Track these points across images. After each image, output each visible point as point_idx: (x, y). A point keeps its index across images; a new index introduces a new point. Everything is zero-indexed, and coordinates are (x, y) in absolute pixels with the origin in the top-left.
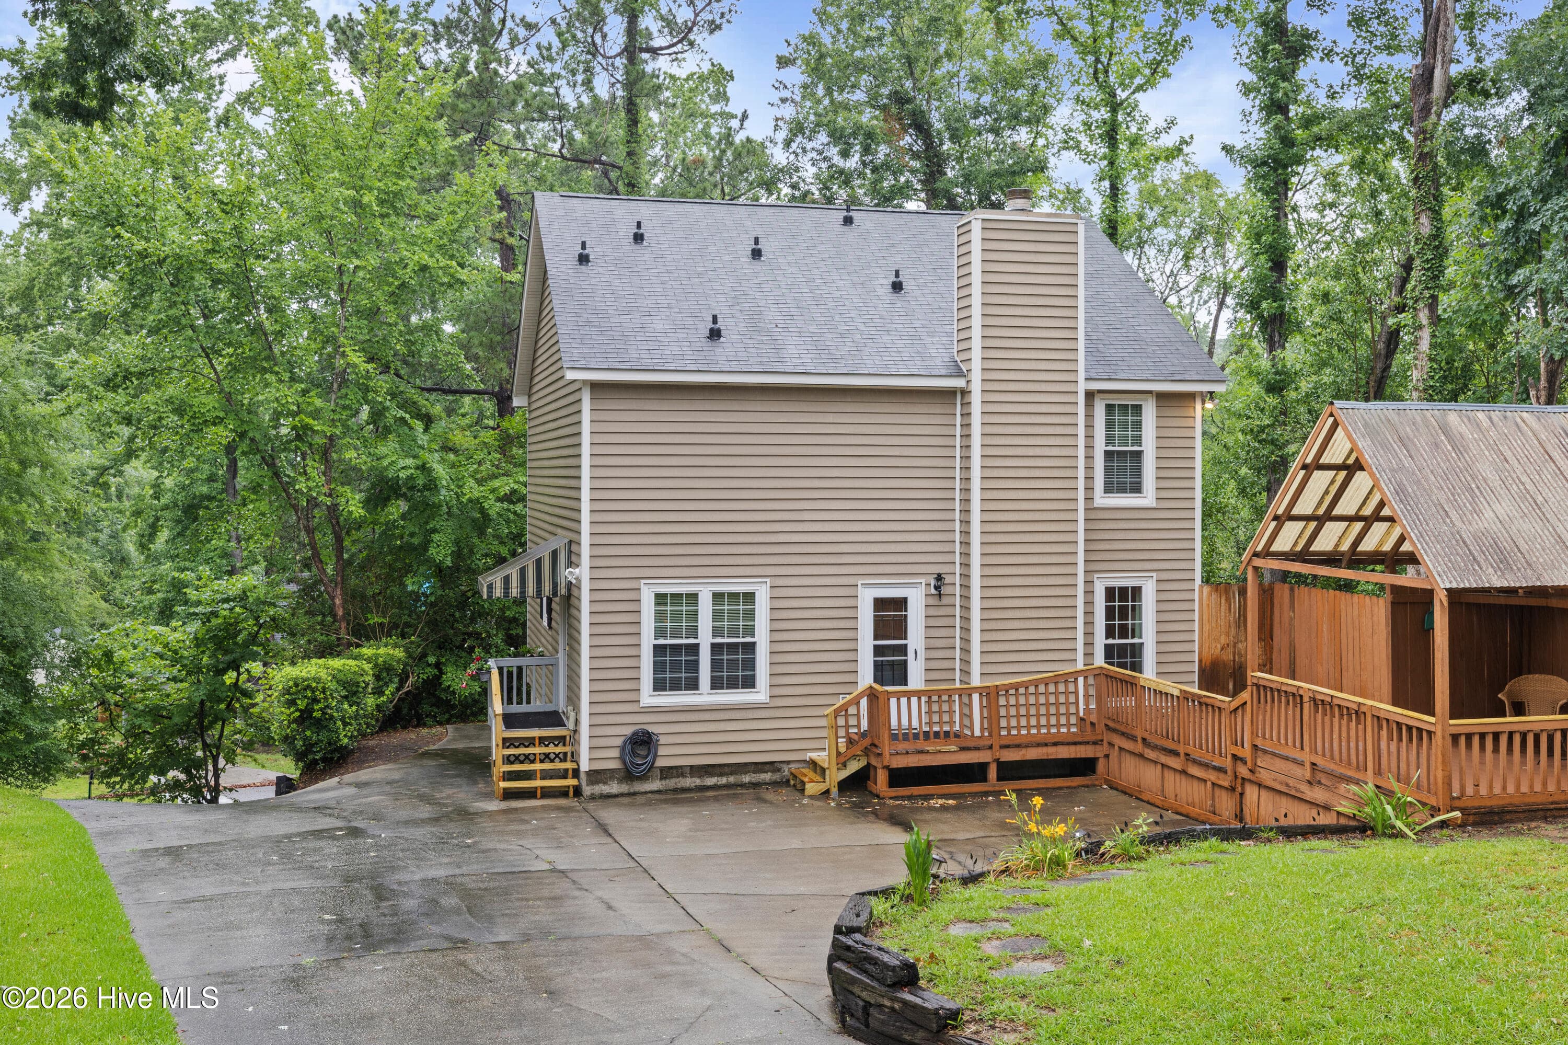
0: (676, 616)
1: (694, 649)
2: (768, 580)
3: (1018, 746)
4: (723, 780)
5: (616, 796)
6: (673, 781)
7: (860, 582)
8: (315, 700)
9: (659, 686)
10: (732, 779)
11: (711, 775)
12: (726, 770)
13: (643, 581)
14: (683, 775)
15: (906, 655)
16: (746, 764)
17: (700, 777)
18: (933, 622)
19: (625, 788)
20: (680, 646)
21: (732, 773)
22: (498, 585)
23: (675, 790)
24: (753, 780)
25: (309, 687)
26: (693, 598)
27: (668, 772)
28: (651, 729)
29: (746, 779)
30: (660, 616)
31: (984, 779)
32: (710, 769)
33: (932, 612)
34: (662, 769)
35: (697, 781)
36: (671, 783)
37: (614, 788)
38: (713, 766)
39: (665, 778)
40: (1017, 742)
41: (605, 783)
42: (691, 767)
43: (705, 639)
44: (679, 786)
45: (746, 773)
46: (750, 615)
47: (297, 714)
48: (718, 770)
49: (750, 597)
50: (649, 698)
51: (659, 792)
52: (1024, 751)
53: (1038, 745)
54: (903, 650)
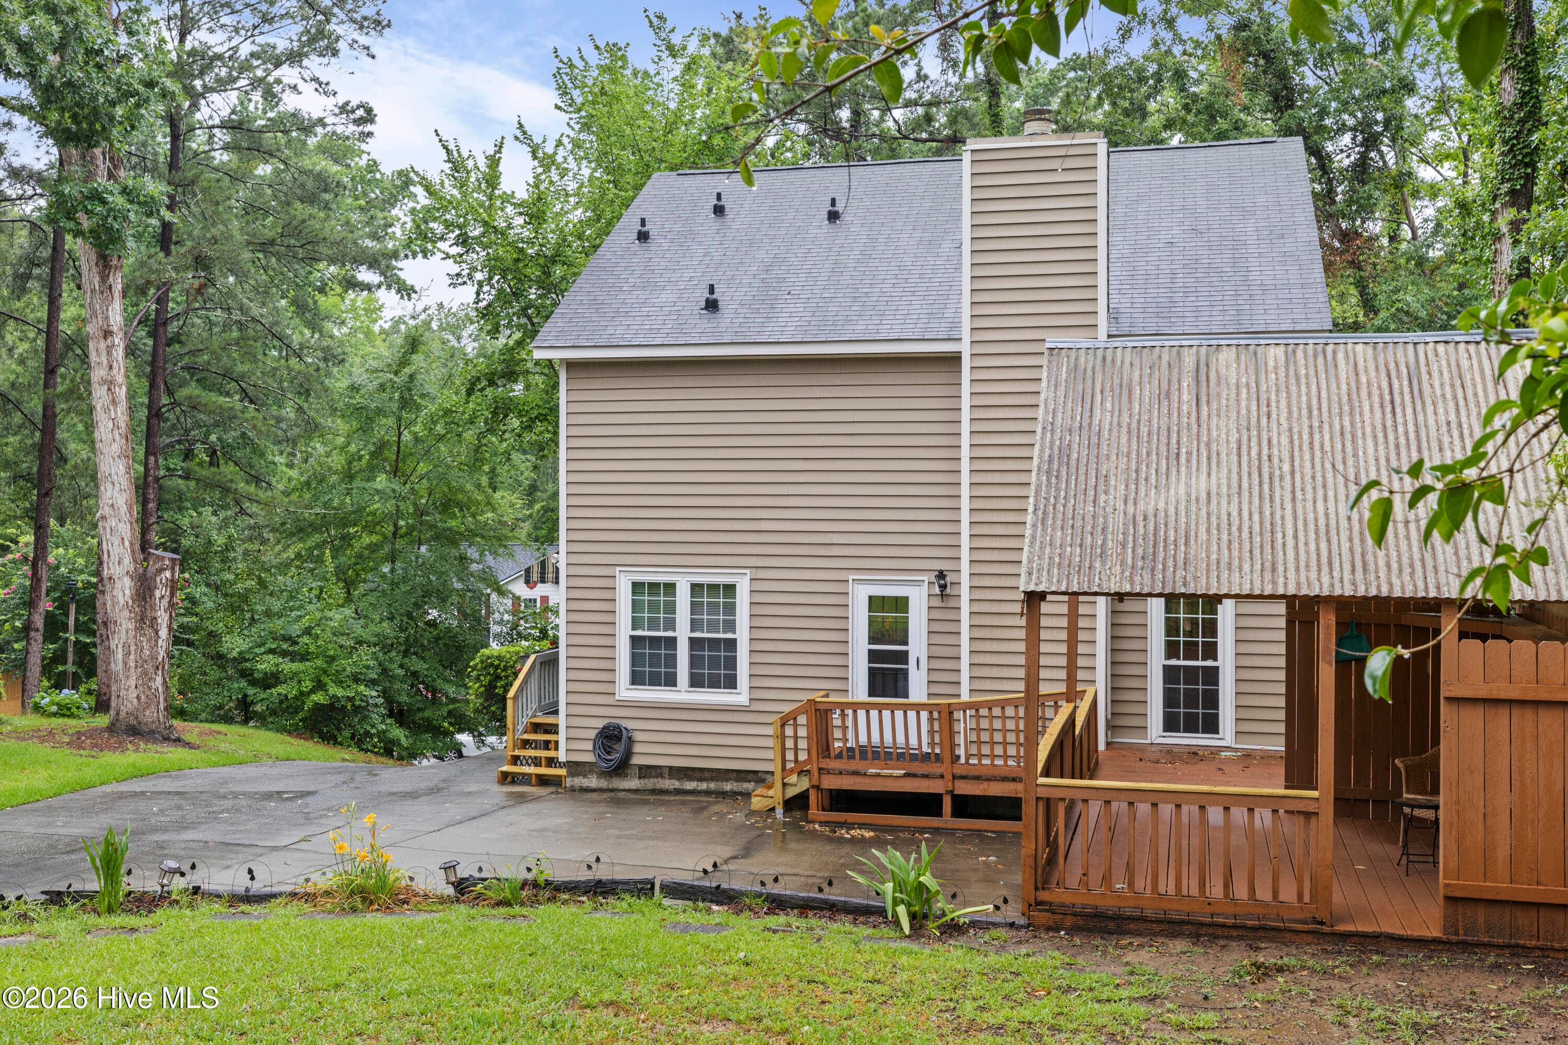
0: (653, 606)
1: (671, 642)
2: (747, 571)
3: (977, 778)
4: (703, 786)
5: (594, 790)
6: (652, 780)
7: (851, 578)
8: (498, 678)
9: (637, 679)
10: (712, 786)
11: (691, 779)
12: (707, 775)
13: (618, 569)
14: (661, 776)
15: (907, 663)
16: (728, 771)
17: (679, 779)
18: (937, 627)
19: (603, 784)
20: (660, 638)
21: (712, 779)
22: (535, 569)
23: (653, 791)
24: (735, 789)
25: (492, 665)
26: (670, 588)
27: (646, 771)
28: (624, 724)
29: (728, 786)
30: (636, 606)
31: (939, 813)
32: (690, 773)
33: (937, 615)
34: (641, 768)
35: (676, 784)
36: (650, 783)
37: (593, 782)
38: (693, 769)
39: (644, 777)
40: (977, 773)
41: (585, 776)
42: (671, 768)
43: (683, 633)
44: (658, 787)
45: (727, 780)
46: (730, 609)
47: (482, 689)
48: (698, 775)
49: (730, 589)
50: (625, 691)
51: (636, 791)
52: (985, 785)
53: (1004, 779)
54: (903, 657)
